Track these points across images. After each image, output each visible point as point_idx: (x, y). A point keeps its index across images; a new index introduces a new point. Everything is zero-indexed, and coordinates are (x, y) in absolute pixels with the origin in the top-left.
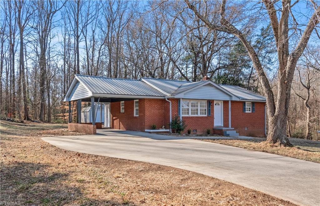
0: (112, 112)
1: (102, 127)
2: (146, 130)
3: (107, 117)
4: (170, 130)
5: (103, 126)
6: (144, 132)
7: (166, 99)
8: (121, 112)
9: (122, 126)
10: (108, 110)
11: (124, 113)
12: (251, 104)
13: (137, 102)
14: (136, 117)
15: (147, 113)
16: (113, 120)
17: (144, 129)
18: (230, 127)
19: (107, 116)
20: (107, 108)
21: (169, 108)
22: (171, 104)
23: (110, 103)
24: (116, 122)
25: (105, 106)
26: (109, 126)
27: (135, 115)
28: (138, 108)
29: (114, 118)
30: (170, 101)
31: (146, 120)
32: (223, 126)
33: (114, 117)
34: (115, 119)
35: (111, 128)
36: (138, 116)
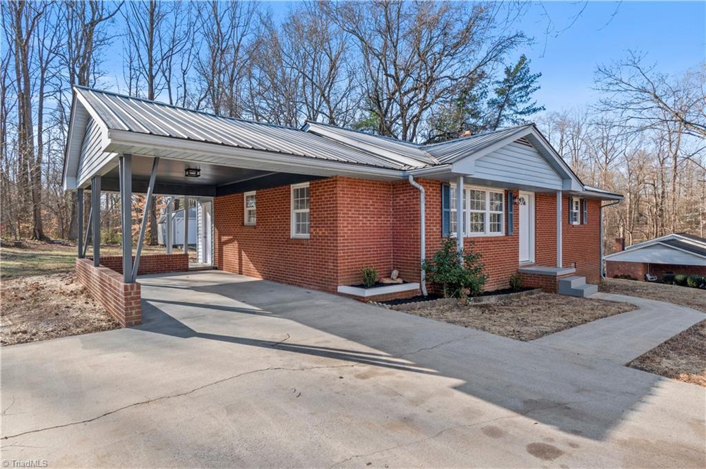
0: (217, 222)
1: (190, 267)
2: (342, 289)
3: (205, 237)
4: (421, 286)
5: (191, 265)
6: (334, 292)
7: (411, 179)
8: (246, 222)
9: (248, 264)
10: (209, 217)
11: (255, 227)
12: (579, 203)
13: (302, 190)
14: (298, 242)
15: (345, 228)
16: (221, 244)
17: (335, 282)
18: (561, 266)
19: (206, 233)
20: (203, 211)
21: (418, 212)
22: (423, 196)
23: (212, 198)
24: (231, 252)
25: (200, 208)
26: (209, 263)
27: (293, 234)
28: (307, 210)
29: (224, 238)
30: (421, 188)
31: (341, 254)
32: (534, 261)
33: (224, 235)
34: (226, 243)
35: (216, 269)
36: (307, 236)
